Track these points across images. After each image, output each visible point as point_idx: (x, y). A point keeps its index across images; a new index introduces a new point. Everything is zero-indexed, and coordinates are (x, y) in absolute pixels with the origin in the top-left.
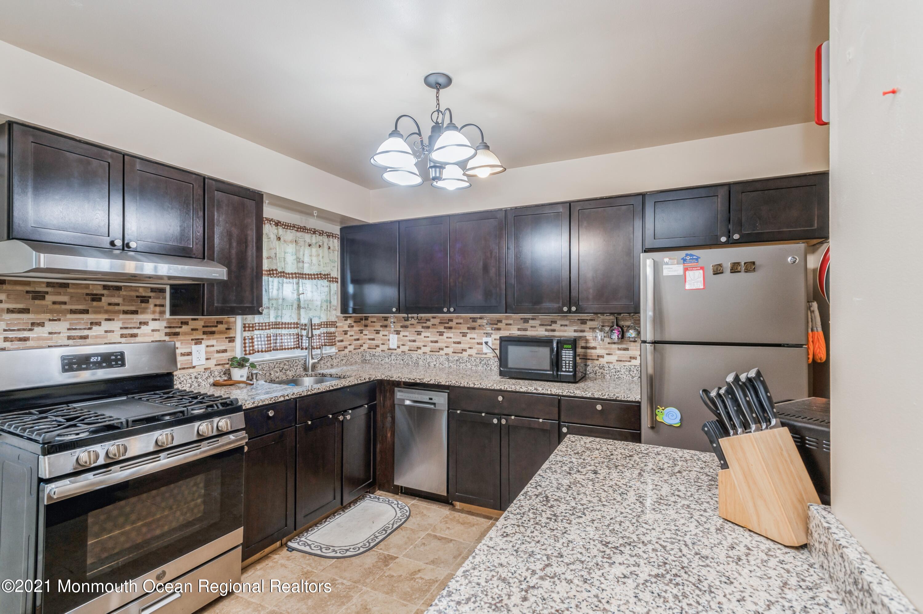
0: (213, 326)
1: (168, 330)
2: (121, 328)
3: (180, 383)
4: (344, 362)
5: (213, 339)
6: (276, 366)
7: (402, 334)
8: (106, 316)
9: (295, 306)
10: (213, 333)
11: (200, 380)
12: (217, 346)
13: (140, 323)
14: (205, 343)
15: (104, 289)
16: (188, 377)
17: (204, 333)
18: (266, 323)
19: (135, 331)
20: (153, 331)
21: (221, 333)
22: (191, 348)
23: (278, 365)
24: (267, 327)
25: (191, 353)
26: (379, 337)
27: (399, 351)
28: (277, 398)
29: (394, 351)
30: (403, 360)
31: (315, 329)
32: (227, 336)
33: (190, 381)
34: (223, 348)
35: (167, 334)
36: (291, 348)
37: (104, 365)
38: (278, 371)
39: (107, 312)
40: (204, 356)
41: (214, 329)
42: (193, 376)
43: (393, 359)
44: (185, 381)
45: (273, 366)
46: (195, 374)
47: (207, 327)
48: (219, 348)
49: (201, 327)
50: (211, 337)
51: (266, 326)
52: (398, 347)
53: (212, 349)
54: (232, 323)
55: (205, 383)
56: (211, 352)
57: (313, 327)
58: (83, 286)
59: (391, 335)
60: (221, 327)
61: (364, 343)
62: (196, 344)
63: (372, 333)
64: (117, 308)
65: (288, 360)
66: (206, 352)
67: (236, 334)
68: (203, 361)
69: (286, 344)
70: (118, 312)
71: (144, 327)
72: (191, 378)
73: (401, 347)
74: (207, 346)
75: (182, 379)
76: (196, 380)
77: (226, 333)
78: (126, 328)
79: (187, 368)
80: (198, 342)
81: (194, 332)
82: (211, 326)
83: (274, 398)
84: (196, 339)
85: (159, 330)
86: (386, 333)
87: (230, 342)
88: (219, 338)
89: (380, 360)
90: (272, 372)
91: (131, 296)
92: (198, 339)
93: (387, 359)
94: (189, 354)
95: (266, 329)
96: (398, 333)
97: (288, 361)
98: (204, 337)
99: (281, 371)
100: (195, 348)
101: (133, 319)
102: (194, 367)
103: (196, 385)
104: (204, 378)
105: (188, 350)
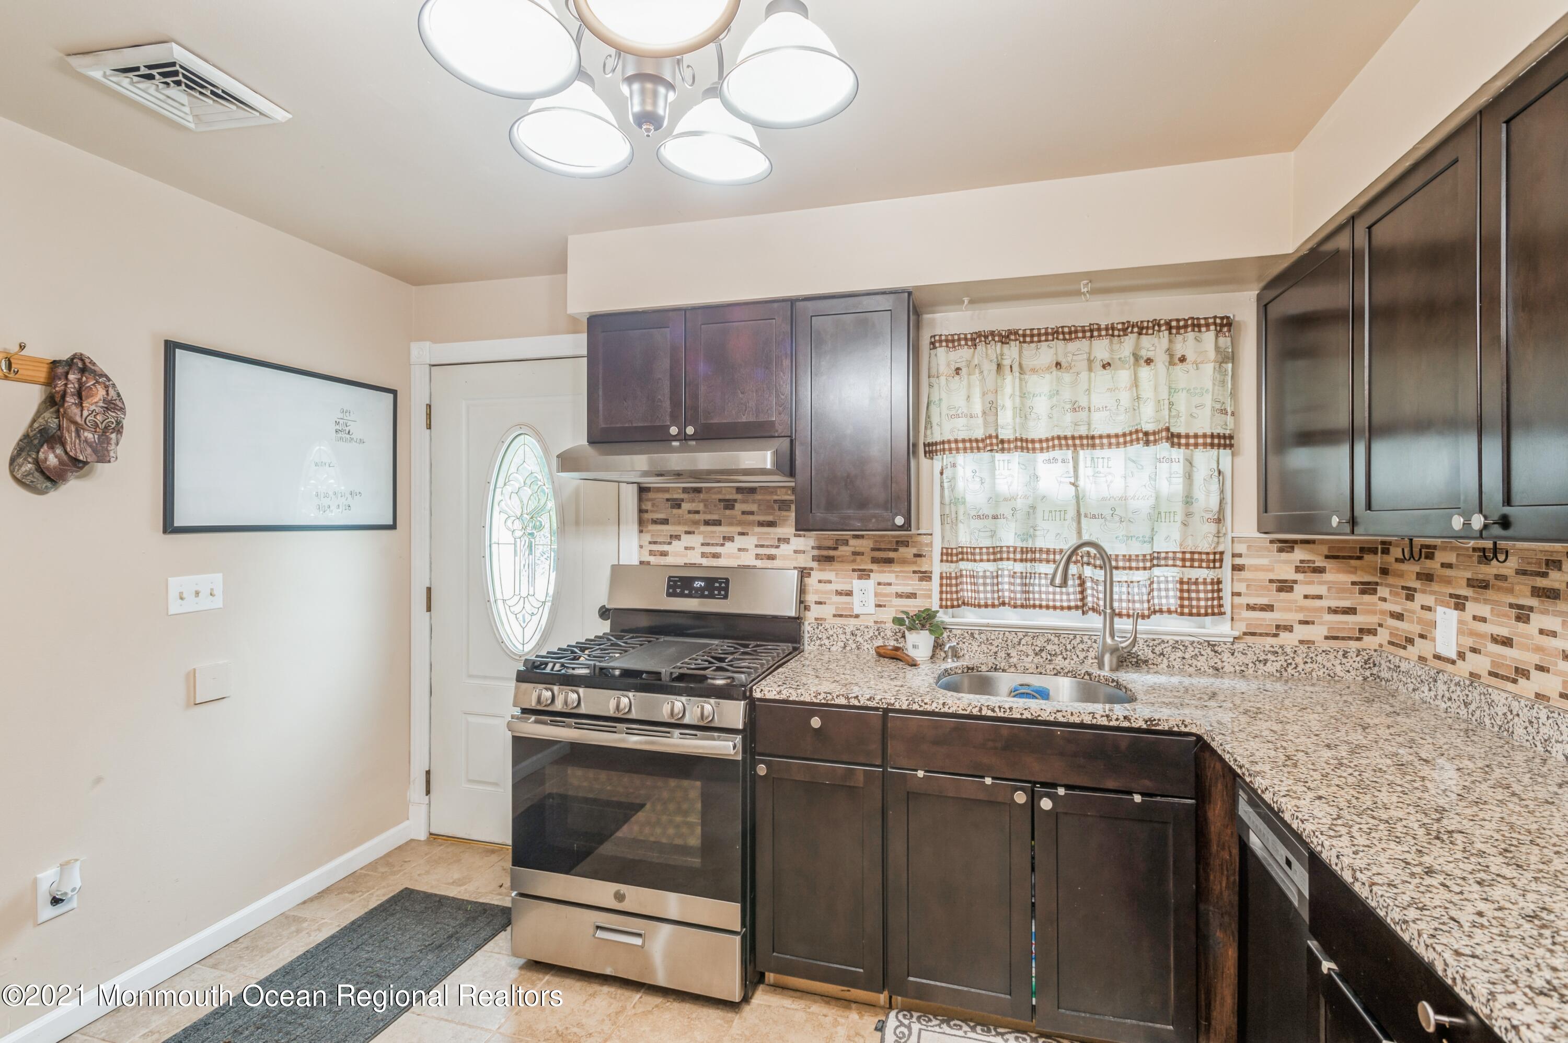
0: (890, 550)
1: (816, 552)
2: (756, 546)
3: (828, 638)
4: (1271, 668)
5: (890, 572)
6: (1023, 642)
7: (1473, 608)
8: (739, 529)
9: (1072, 513)
10: (890, 561)
11: (859, 639)
12: (897, 585)
13: (779, 540)
14: (875, 577)
15: (737, 493)
16: (840, 631)
17: (875, 561)
18: (981, 548)
19: (773, 551)
20: (796, 552)
21: (904, 562)
22: (852, 583)
23: (1028, 639)
24: (985, 557)
25: (852, 591)
26: (1413, 612)
27: (1464, 668)
28: (830, 697)
29: (1449, 667)
30: (1466, 704)
31: (1117, 568)
32: (916, 569)
33: (842, 637)
34: (908, 589)
35: (815, 559)
36: (1069, 608)
37: (706, 593)
38: (1030, 652)
39: (740, 523)
40: (871, 601)
41: (891, 555)
42: (848, 631)
43: (1440, 693)
44: (835, 635)
45: (1016, 640)
46: (852, 628)
47: (879, 550)
48: (900, 589)
49: (868, 550)
50: (887, 568)
51: (981, 554)
52: (1461, 655)
53: (888, 589)
54: (927, 545)
55: (868, 646)
56: (886, 595)
57: (1114, 563)
58: (716, 489)
59: (1440, 610)
60: (904, 551)
61: (1380, 625)
62: (860, 578)
63: (1397, 594)
64: (751, 518)
65: (1058, 633)
66: (876, 595)
67: (932, 565)
68: (871, 609)
69: (1037, 596)
70: (751, 524)
71: (783, 546)
72: (845, 633)
73: (1469, 655)
74: (879, 584)
75: (831, 632)
76: (853, 638)
77: (915, 563)
78: (762, 546)
79: (846, 616)
80: (864, 574)
81: (858, 558)
82: (885, 550)
83: (823, 695)
84: (860, 570)
85: (804, 552)
86: (1429, 600)
87: (921, 579)
88: (901, 572)
89: (1411, 687)
90: (1013, 653)
91: (768, 501)
92: (864, 570)
93: (1426, 689)
94: (849, 594)
95: (981, 560)
96: (1459, 604)
97: (1058, 636)
98: (874, 567)
99: (1036, 654)
100: (857, 585)
101: (769, 533)
102: (857, 616)
103: (854, 646)
104: (867, 637)
105: (846, 587)
